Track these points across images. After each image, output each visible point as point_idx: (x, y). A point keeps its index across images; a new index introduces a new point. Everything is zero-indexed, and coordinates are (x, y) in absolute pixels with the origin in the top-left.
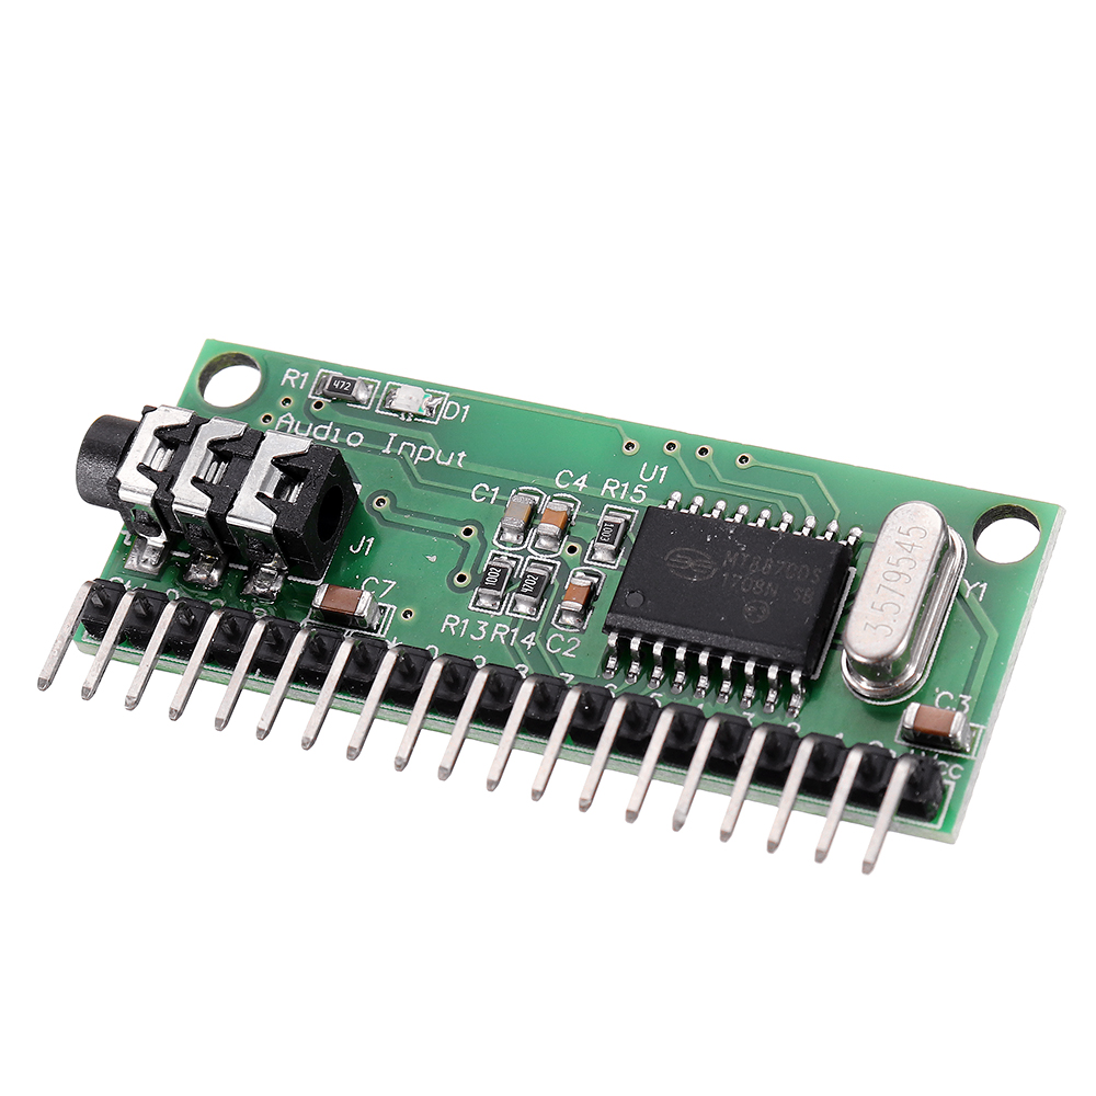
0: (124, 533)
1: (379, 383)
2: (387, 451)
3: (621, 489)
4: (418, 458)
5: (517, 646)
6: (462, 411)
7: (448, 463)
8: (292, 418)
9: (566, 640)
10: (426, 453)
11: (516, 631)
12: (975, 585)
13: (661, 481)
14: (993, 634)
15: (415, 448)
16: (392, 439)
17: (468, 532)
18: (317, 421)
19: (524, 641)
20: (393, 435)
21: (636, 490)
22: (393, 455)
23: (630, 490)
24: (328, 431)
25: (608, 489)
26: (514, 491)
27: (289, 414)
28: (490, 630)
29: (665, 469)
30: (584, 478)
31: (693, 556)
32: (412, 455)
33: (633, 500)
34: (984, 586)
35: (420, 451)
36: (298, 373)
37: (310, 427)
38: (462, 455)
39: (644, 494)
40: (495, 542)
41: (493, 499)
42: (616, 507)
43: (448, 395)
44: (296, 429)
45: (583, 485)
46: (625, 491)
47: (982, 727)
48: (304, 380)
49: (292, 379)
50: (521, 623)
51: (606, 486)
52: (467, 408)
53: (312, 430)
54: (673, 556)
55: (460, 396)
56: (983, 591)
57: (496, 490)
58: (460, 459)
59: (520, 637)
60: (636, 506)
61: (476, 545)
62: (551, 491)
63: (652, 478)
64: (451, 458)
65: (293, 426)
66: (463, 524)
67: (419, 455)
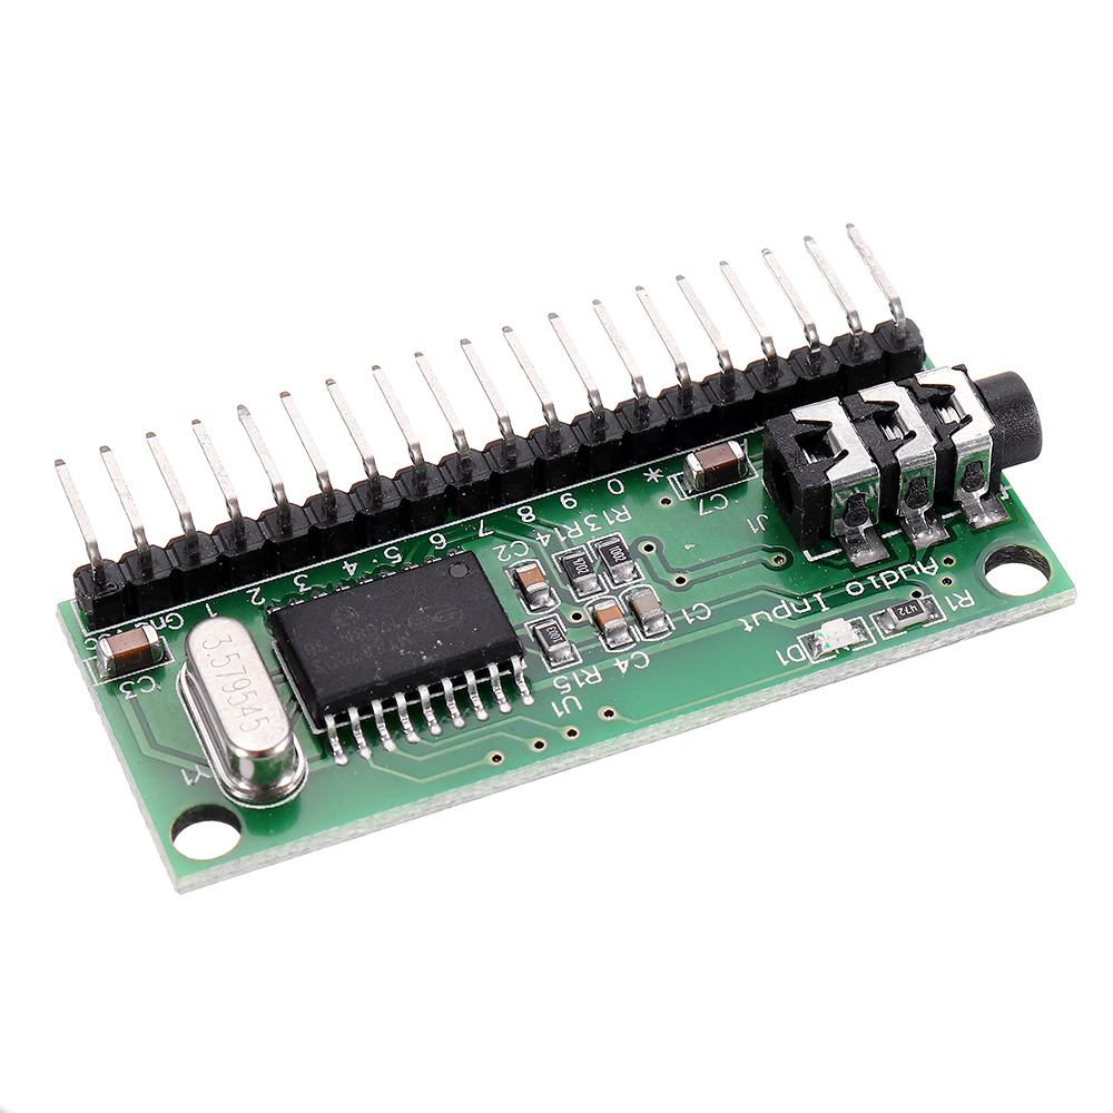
1: (884, 639)
2: (818, 596)
3: (582, 679)
4: (784, 605)
5: (549, 530)
6: (786, 659)
7: (754, 615)
8: (928, 573)
9: (513, 555)
10: (781, 612)
11: (562, 539)
12: (197, 778)
13: (554, 705)
14: (147, 751)
15: (796, 610)
16: (823, 606)
17: (681, 580)
18: (902, 582)
19: (548, 536)
21: (568, 685)
22: (809, 597)
23: (573, 683)
24: (885, 581)
25: (594, 673)
26: (674, 628)
27: (933, 574)
28: (585, 529)
29: (560, 714)
30: (624, 670)
32: (793, 605)
33: (563, 677)
34: (189, 783)
35: (788, 611)
36: (962, 605)
37: (904, 575)
38: (749, 628)
39: (558, 687)
40: (648, 586)
41: (685, 613)
42: (573, 664)
43: (813, 663)
44: (914, 567)
45: (619, 664)
46: (577, 680)
47: (97, 684)
48: (950, 603)
50: (564, 546)
51: (597, 674)
52: (785, 663)
53: (900, 575)
55: (800, 669)
56: (186, 778)
57: (690, 621)
58: (746, 624)
59: (554, 537)
60: (555, 674)
61: (663, 575)
62: (641, 646)
63: (564, 702)
64: (756, 621)
65: (919, 569)
66: (691, 583)
67: (787, 608)
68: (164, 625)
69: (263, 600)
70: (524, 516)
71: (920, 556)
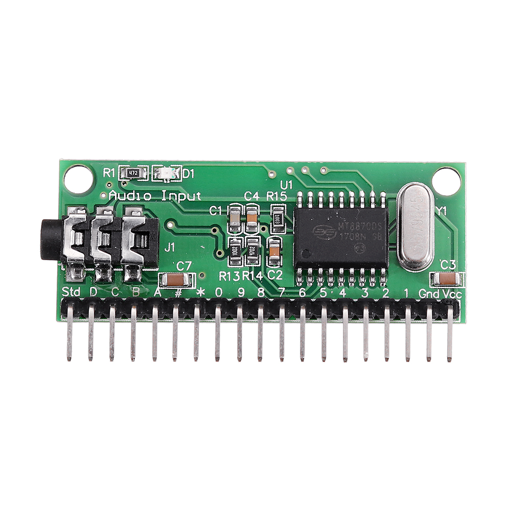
0: (59, 265)
1: (148, 166)
2: (164, 199)
3: (275, 195)
4: (179, 200)
5: (256, 280)
6: (191, 172)
7: (194, 200)
8: (115, 192)
9: (276, 272)
10: (182, 197)
11: (252, 273)
12: (441, 209)
13: (291, 188)
14: (456, 230)
15: (176, 195)
16: (164, 193)
17: (215, 230)
18: (127, 192)
19: (257, 277)
20: (164, 191)
21: (282, 195)
22: (167, 200)
23: (279, 196)
24: (134, 195)
25: (269, 197)
26: (228, 207)
27: (113, 191)
28: (241, 275)
29: (290, 182)
30: (257, 193)
31: (325, 228)
32: (176, 199)
33: (282, 200)
34: (445, 208)
35: (179, 196)
36: (109, 170)
37: (125, 195)
38: (198, 194)
39: (285, 196)
40: (229, 233)
41: (220, 213)
42: (275, 205)
43: (181, 166)
44: (119, 198)
45: (257, 197)
46: (277, 196)
47: (464, 273)
48: (113, 173)
49: (107, 173)
50: (253, 269)
51: (268, 196)
52: (192, 170)
53: (126, 196)
54: (316, 230)
55: (188, 165)
56: (445, 210)
57: (220, 208)
58: (199, 196)
59: (255, 275)
60: (284, 203)
61: (220, 236)
62: (244, 203)
63: (286, 187)
64: (194, 196)
65: (117, 196)
66: (211, 227)
67: (179, 198)
68: (428, 293)
69: (384, 290)
70: (262, 292)
71: (114, 202)
